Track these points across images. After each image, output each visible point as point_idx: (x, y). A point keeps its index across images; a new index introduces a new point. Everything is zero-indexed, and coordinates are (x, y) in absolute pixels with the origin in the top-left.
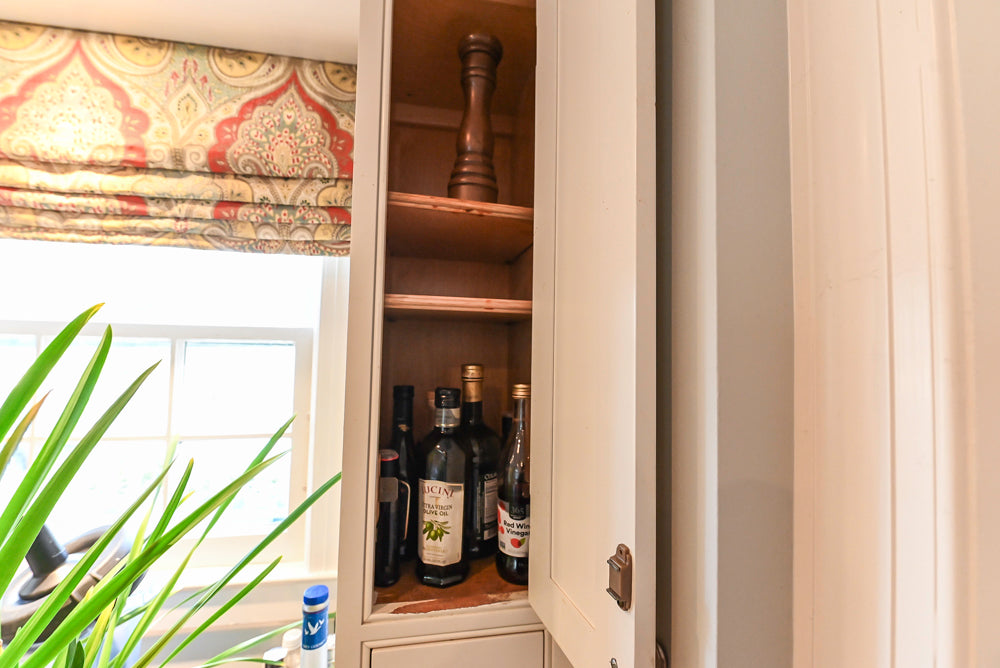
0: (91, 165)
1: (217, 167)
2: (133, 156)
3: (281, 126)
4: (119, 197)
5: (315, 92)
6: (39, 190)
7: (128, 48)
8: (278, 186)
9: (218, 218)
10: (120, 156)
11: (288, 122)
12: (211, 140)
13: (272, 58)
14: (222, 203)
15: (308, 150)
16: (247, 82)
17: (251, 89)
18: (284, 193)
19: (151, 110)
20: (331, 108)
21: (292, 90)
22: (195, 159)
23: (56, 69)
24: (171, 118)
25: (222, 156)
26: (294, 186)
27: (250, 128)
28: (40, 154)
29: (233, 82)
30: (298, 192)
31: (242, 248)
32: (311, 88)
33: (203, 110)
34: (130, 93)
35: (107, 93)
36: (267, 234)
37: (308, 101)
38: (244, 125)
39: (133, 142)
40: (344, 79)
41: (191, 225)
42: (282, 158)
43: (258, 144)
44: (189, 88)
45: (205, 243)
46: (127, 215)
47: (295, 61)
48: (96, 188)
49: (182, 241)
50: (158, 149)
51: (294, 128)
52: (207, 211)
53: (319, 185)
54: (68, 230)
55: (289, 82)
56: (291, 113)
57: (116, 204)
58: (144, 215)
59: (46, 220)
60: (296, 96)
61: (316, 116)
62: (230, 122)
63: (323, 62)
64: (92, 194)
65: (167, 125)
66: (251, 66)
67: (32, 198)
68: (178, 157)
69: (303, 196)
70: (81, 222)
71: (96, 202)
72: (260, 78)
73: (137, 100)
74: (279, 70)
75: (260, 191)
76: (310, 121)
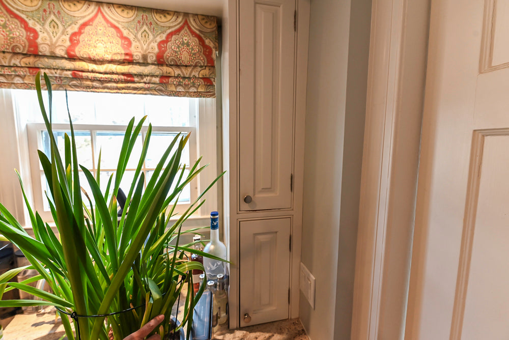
0: (112, 62)
1: (160, 61)
2: (128, 57)
3: (183, 44)
4: (123, 74)
5: (195, 28)
6: (93, 72)
7: (119, 10)
8: (183, 69)
9: (161, 83)
10: (123, 57)
11: (186, 42)
12: (156, 50)
13: (176, 13)
14: (163, 77)
15: (195, 54)
16: (168, 24)
17: (170, 27)
18: (186, 72)
19: (131, 37)
20: (202, 36)
21: (186, 28)
22: (152, 58)
23: (92, 20)
24: (139, 41)
25: (162, 57)
26: (190, 69)
27: (172, 45)
28: (92, 57)
29: (162, 24)
30: (191, 72)
31: (170, 95)
32: (193, 26)
33: (151, 37)
34: (122, 30)
35: (113, 30)
36: (180, 89)
37: (193, 33)
38: (169, 44)
39: (127, 52)
40: (206, 22)
41: (151, 86)
42: (185, 57)
43: (176, 52)
44: (145, 27)
45: (157, 93)
46: (126, 82)
47: (186, 15)
48: (115, 71)
49: (147, 92)
50: (137, 55)
51: (188, 45)
52: (157, 80)
53: (199, 69)
54: (104, 88)
55: (184, 24)
56: (186, 38)
57: (122, 77)
58: (133, 82)
59: (96, 84)
60: (188, 30)
61: (197, 39)
62: (162, 42)
63: (197, 15)
64: (113, 73)
65: (138, 44)
66: (169, 17)
67: (91, 75)
68: (145, 57)
69: (193, 73)
70: (109, 85)
71: (115, 77)
72: (172, 23)
73: (125, 33)
74: (180, 19)
75: (177, 72)
76: (194, 42)
